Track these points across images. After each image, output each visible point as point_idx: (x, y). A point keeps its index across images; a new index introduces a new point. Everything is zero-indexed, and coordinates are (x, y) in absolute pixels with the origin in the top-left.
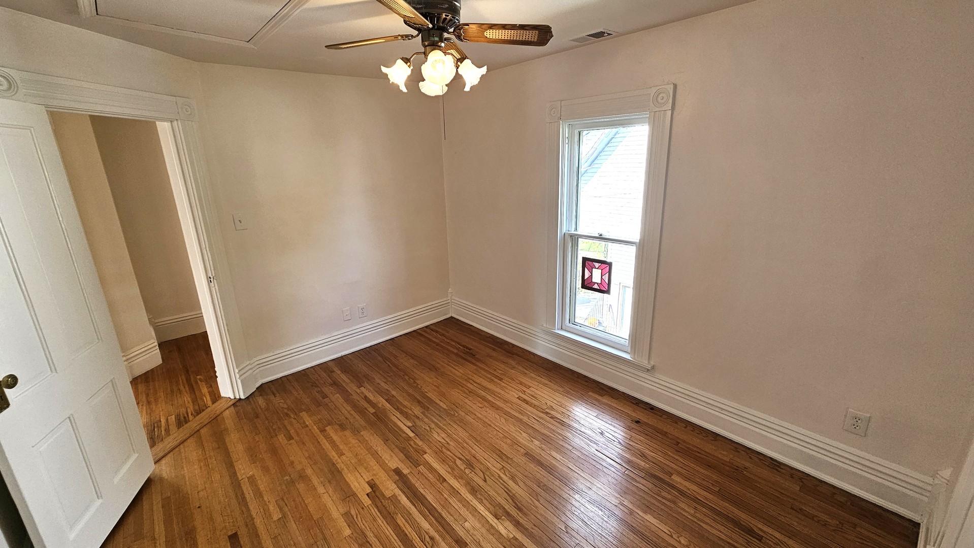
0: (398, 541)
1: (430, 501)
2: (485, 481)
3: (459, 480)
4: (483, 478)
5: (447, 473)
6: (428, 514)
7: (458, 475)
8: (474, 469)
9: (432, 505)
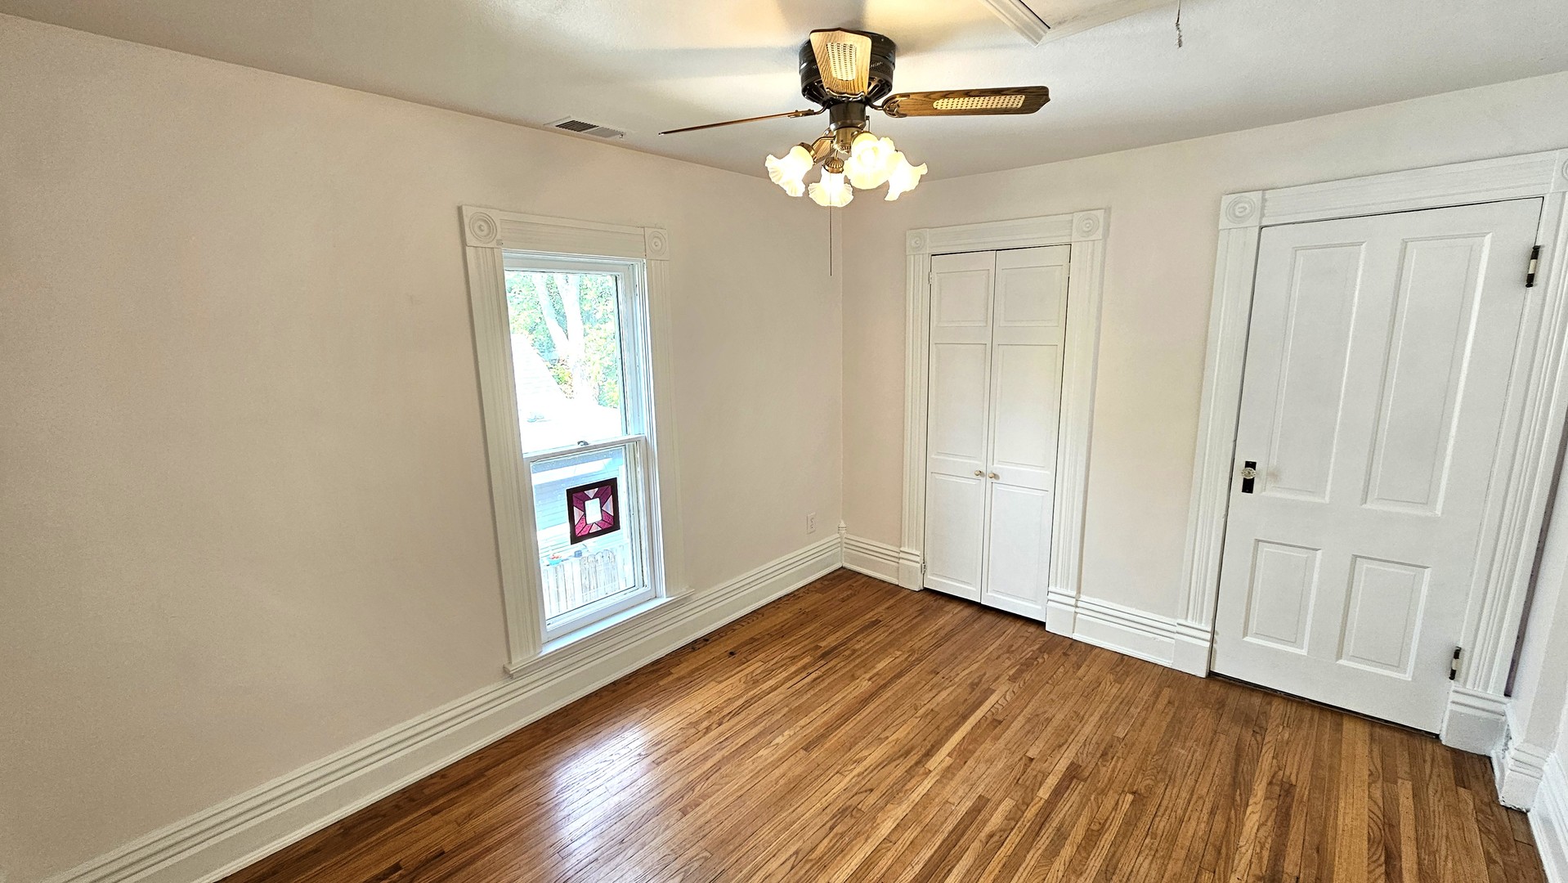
0: (1018, 874)
1: (933, 850)
2: (871, 790)
3: (878, 821)
4: (865, 794)
5: (869, 841)
6: (957, 848)
7: (870, 824)
8: (850, 806)
9: (940, 847)
